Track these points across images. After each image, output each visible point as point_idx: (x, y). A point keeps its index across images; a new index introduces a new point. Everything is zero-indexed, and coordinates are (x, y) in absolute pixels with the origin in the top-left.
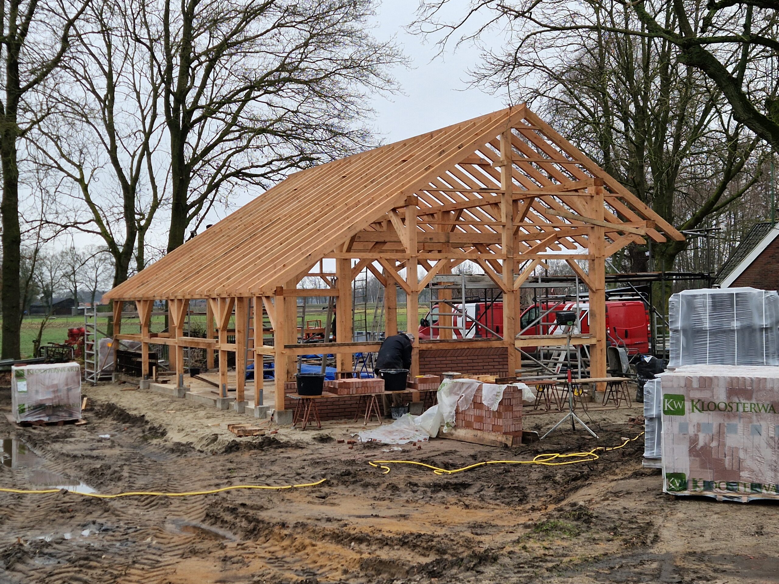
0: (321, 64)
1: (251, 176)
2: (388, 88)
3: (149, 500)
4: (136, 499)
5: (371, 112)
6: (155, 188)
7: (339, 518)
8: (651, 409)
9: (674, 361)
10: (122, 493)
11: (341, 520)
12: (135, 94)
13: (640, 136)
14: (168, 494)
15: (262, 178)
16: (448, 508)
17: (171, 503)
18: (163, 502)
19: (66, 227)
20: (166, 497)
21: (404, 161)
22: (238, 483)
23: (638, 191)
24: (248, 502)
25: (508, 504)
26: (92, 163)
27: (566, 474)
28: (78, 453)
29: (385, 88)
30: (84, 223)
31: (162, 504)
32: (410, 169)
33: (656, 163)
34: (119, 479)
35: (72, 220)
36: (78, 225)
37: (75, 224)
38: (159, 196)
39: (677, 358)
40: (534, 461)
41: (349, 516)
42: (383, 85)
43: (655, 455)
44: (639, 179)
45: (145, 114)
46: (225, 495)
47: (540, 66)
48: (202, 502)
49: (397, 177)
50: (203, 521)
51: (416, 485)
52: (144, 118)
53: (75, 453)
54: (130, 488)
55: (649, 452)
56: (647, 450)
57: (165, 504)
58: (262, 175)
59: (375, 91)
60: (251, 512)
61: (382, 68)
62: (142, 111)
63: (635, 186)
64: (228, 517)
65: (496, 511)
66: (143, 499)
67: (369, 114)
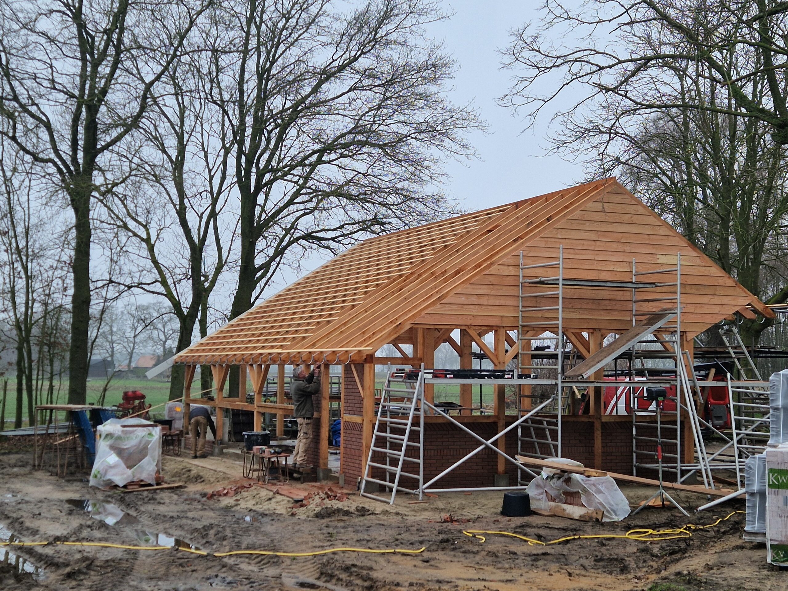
0: (394, 127)
1: (320, 239)
2: (463, 152)
3: (259, 559)
4: (247, 558)
5: (444, 177)
6: (220, 249)
7: (450, 580)
8: (752, 485)
9: (775, 438)
10: (230, 551)
11: (451, 582)
12: (202, 154)
13: (726, 208)
14: (278, 554)
15: (331, 242)
16: (552, 575)
17: (283, 562)
18: (275, 560)
19: (130, 287)
20: (277, 556)
21: (490, 231)
22: (341, 545)
23: (722, 263)
24: (358, 563)
25: (611, 573)
26: (158, 223)
27: (662, 548)
28: (175, 515)
29: (460, 153)
30: (149, 284)
31: (274, 562)
32: (497, 239)
33: (742, 235)
34: (224, 538)
35: (136, 280)
36: (143, 286)
37: (139, 285)
38: (224, 258)
39: (778, 435)
40: (627, 536)
41: (458, 579)
42: (459, 150)
43: (756, 529)
44: (724, 252)
45: (212, 174)
46: (332, 556)
47: (622, 134)
48: (312, 561)
49: (483, 247)
50: (318, 578)
51: (515, 553)
52: (211, 178)
53: (171, 514)
54: (239, 547)
55: (750, 526)
56: (748, 524)
57: (277, 562)
58: (333, 239)
59: (450, 155)
60: (365, 572)
61: (459, 134)
62: (210, 171)
63: (720, 259)
64: (344, 576)
65: (598, 579)
66: (254, 557)
67: (443, 179)
